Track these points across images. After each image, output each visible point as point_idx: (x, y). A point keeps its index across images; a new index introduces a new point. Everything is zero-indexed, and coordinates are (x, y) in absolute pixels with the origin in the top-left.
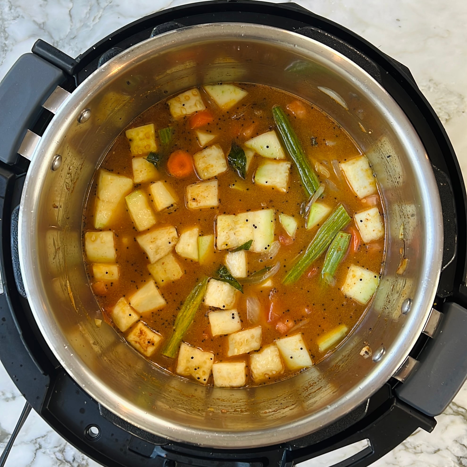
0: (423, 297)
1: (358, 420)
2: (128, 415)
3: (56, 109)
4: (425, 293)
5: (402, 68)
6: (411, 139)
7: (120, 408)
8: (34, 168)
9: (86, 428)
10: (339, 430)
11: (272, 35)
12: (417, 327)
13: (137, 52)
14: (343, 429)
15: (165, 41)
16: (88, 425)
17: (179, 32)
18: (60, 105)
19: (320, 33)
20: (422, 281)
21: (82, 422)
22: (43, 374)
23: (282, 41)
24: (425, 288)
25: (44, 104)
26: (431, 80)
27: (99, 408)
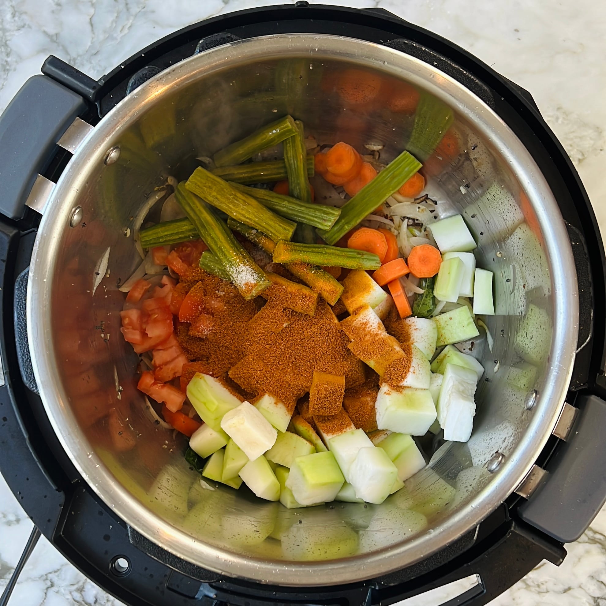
0: (553, 388)
1: (465, 550)
2: (171, 544)
3: (75, 147)
4: (556, 382)
5: (521, 93)
6: (535, 183)
7: (161, 535)
8: (47, 224)
9: (112, 560)
10: (440, 563)
11: (354, 50)
12: (546, 427)
13: (179, 73)
14: (446, 562)
15: (216, 58)
16: (115, 555)
17: (234, 46)
18: (80, 142)
19: (416, 47)
20: (552, 368)
21: (106, 552)
22: (57, 490)
23: (368, 57)
24: (556, 375)
25: (59, 141)
26: (559, 109)
27: (128, 534)
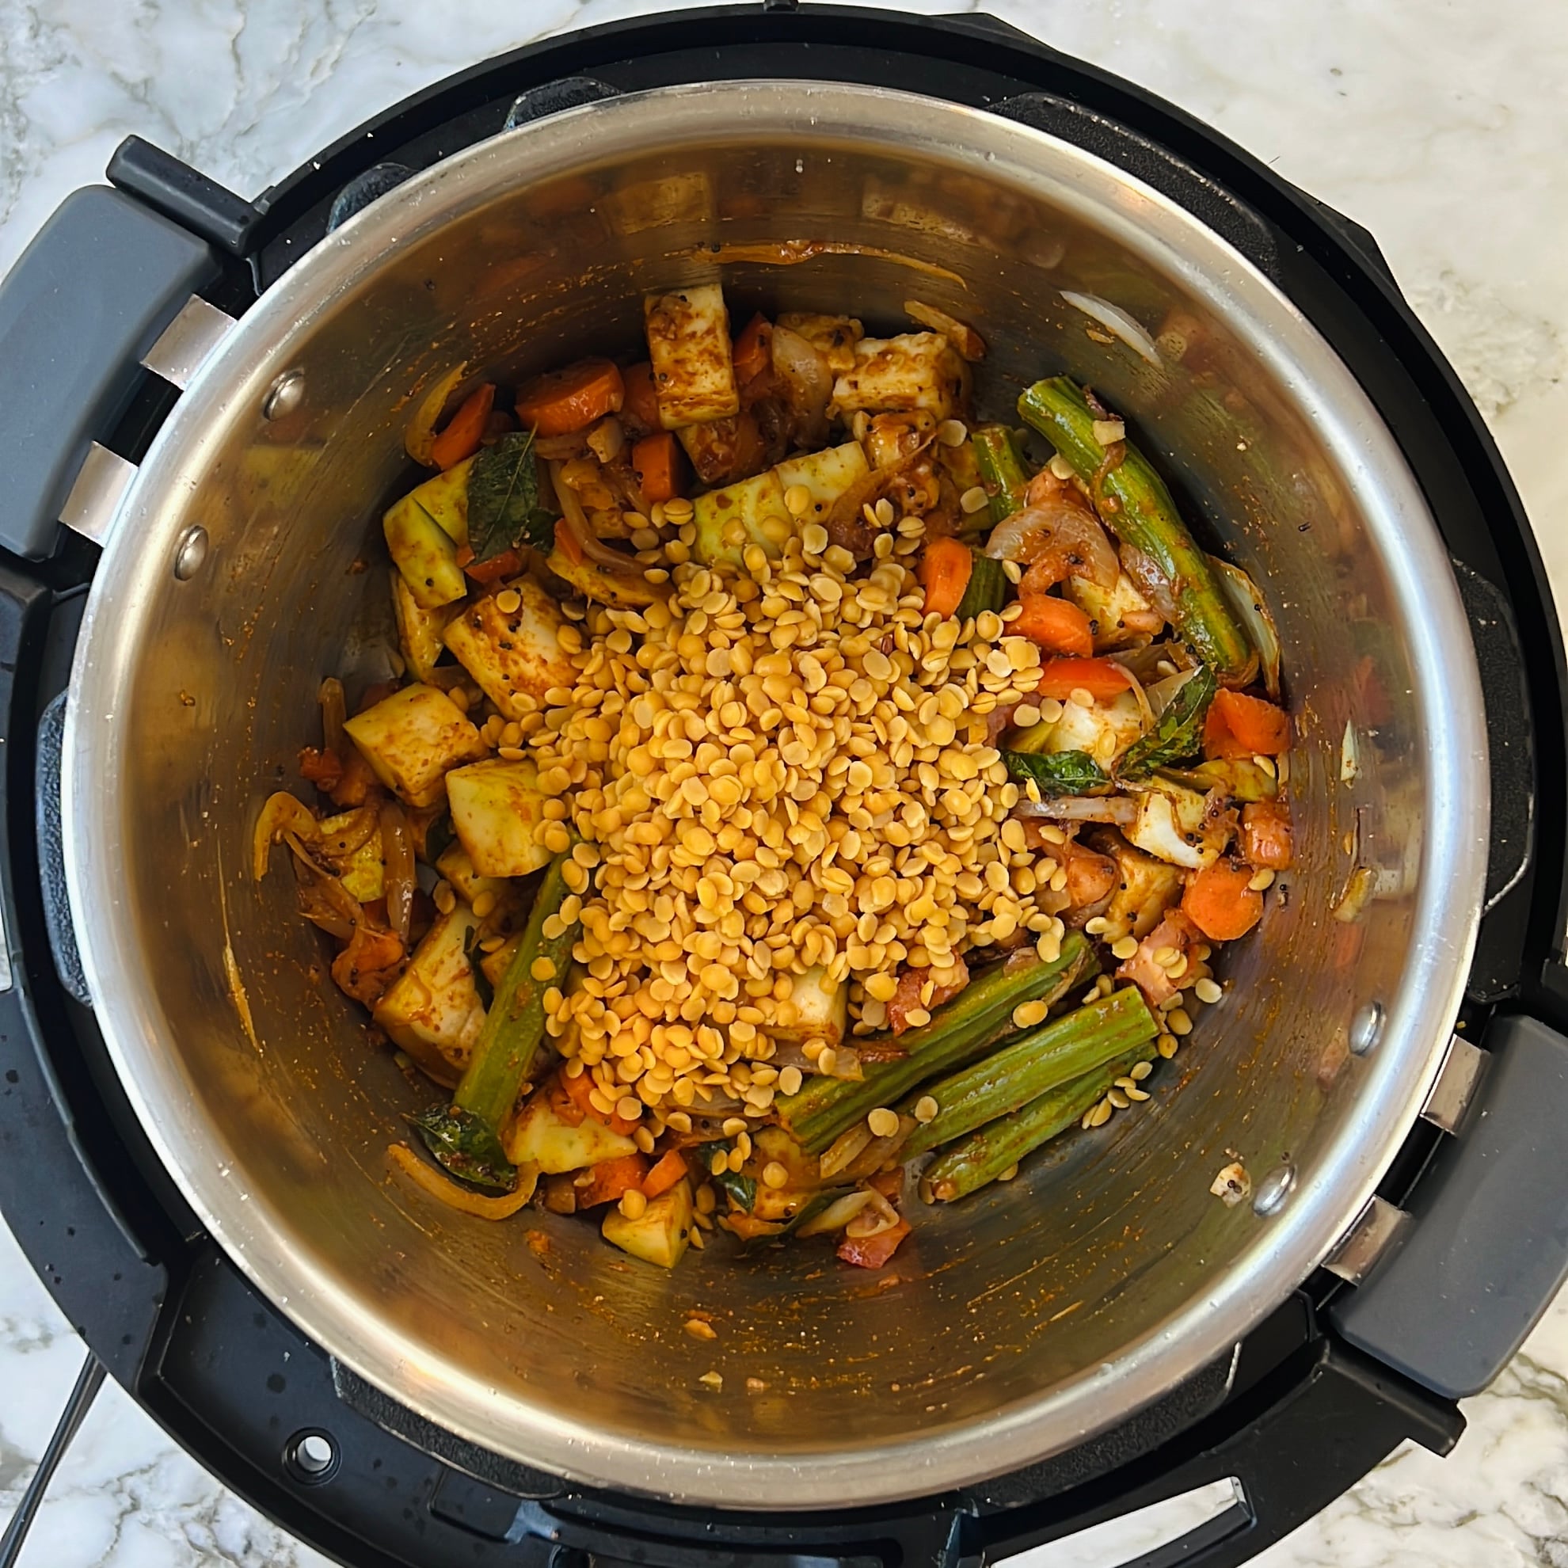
0: (1424, 997)
1: (1203, 1414)
2: (434, 1399)
3: (189, 372)
4: (1430, 984)
5: (1348, 233)
6: (1378, 469)
7: (408, 1375)
8: (115, 570)
9: (288, 1441)
10: (1139, 1449)
11: (911, 122)
12: (1404, 1099)
13: (457, 180)
14: (1153, 1446)
16: (297, 1429)
17: (600, 113)
18: (202, 356)
19: (1075, 114)
20: (1420, 946)
21: (274, 1421)
22: (145, 1260)
23: (944, 142)
24: (1431, 966)
25: (147, 358)
26: (1445, 274)
27: (331, 1373)
